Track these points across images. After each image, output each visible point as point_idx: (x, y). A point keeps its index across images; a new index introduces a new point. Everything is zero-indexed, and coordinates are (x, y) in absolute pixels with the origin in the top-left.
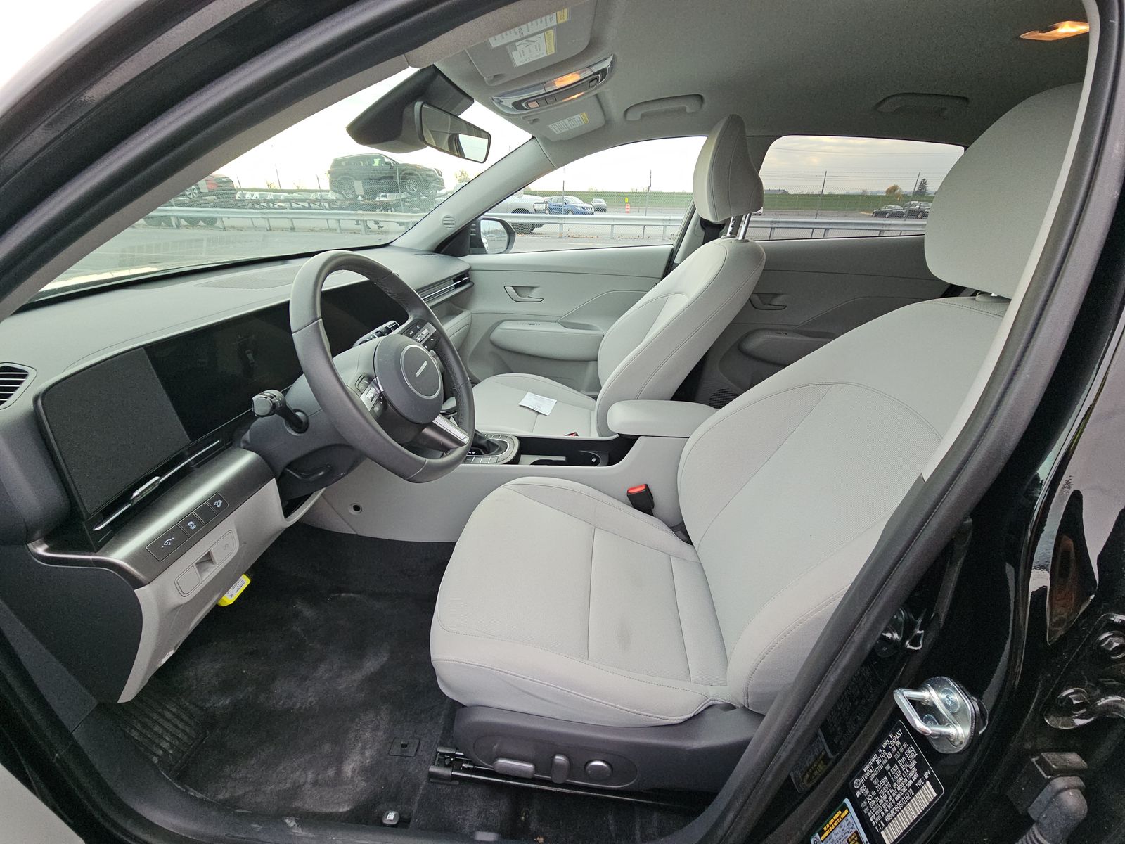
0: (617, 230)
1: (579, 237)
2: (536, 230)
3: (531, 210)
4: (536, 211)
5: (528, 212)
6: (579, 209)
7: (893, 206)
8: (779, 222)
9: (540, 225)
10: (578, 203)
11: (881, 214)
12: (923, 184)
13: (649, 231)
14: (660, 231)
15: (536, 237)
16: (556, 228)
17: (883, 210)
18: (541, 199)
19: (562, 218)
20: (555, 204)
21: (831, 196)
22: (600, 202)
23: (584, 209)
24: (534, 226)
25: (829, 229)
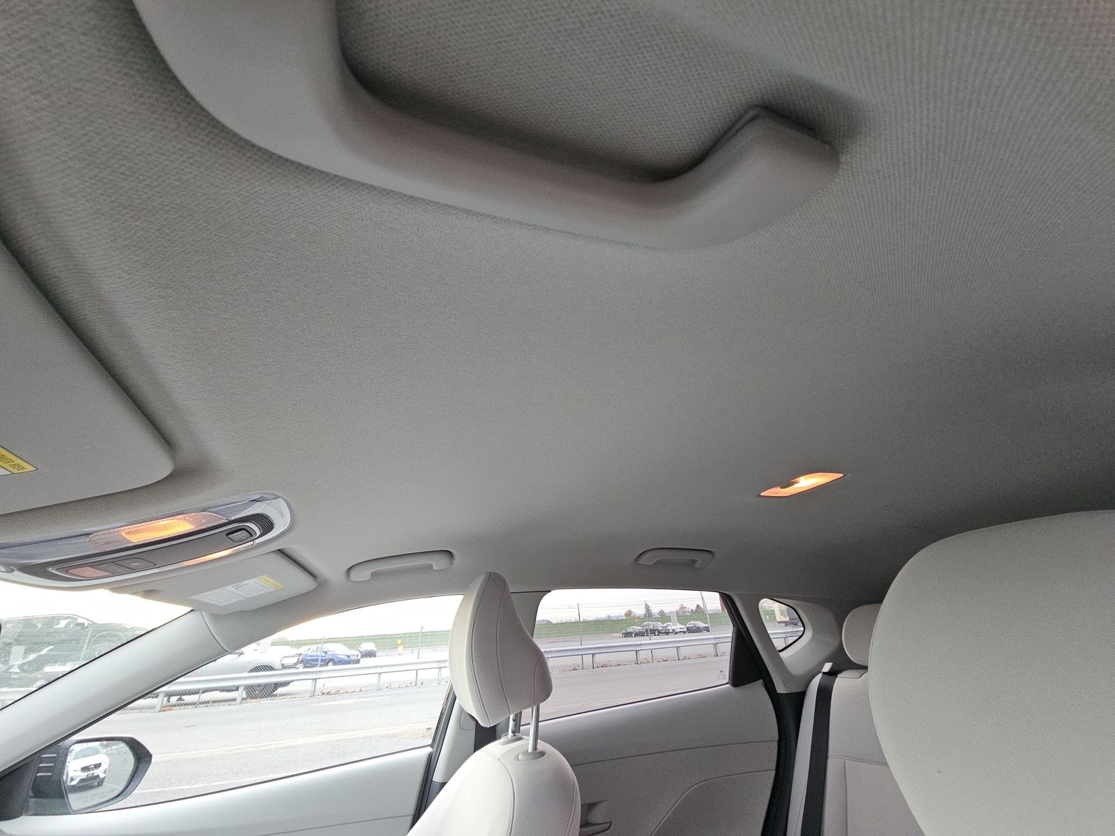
0: (386, 678)
1: (337, 692)
2: (280, 690)
3: (277, 665)
4: (284, 667)
5: (270, 668)
6: (342, 657)
7: (635, 627)
8: (551, 652)
9: (286, 684)
10: (341, 651)
11: (628, 635)
12: (647, 608)
13: (422, 675)
14: (434, 674)
15: (277, 701)
16: (308, 685)
17: (628, 631)
18: (295, 651)
19: (316, 672)
20: (312, 654)
21: (586, 622)
22: (367, 646)
23: (349, 656)
24: (277, 685)
25: (595, 654)
